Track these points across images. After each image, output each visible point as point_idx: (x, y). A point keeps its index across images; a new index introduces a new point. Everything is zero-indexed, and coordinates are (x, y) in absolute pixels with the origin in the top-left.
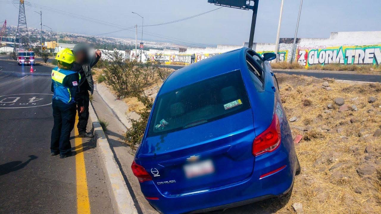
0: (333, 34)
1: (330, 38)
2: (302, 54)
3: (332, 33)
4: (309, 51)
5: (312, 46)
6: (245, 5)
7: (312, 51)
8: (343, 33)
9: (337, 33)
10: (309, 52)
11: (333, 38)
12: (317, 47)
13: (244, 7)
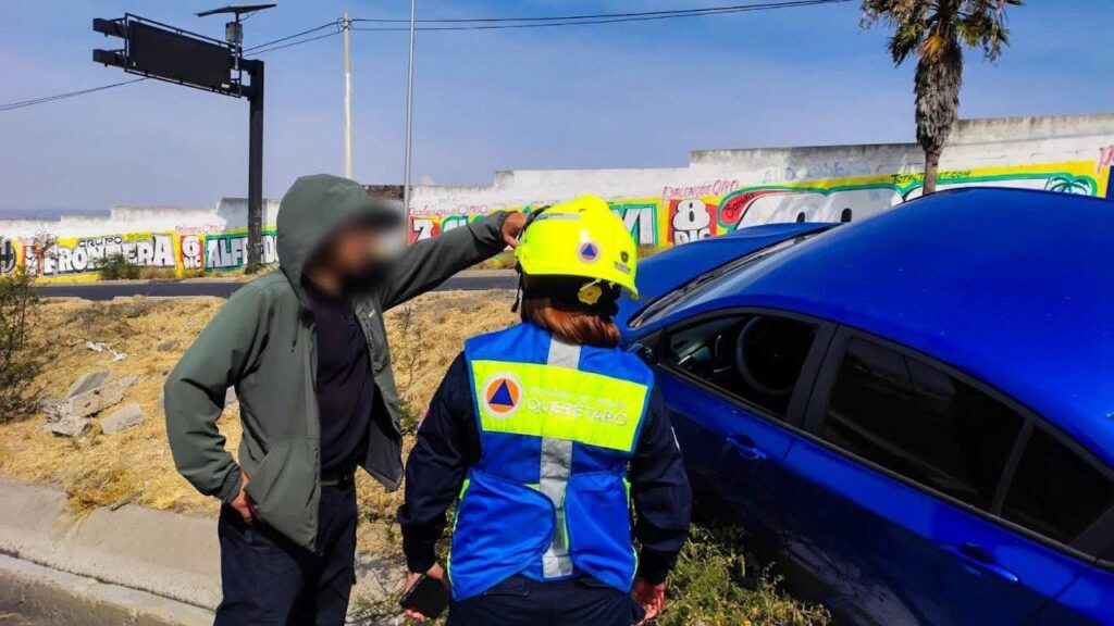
0: (500, 175)
1: (496, 185)
2: (422, 228)
3: (498, 172)
4: (443, 220)
5: (449, 208)
6: (228, 80)
7: (449, 219)
8: (528, 172)
9: (510, 173)
10: (441, 223)
11: (502, 187)
12: (463, 211)
13: (227, 86)
